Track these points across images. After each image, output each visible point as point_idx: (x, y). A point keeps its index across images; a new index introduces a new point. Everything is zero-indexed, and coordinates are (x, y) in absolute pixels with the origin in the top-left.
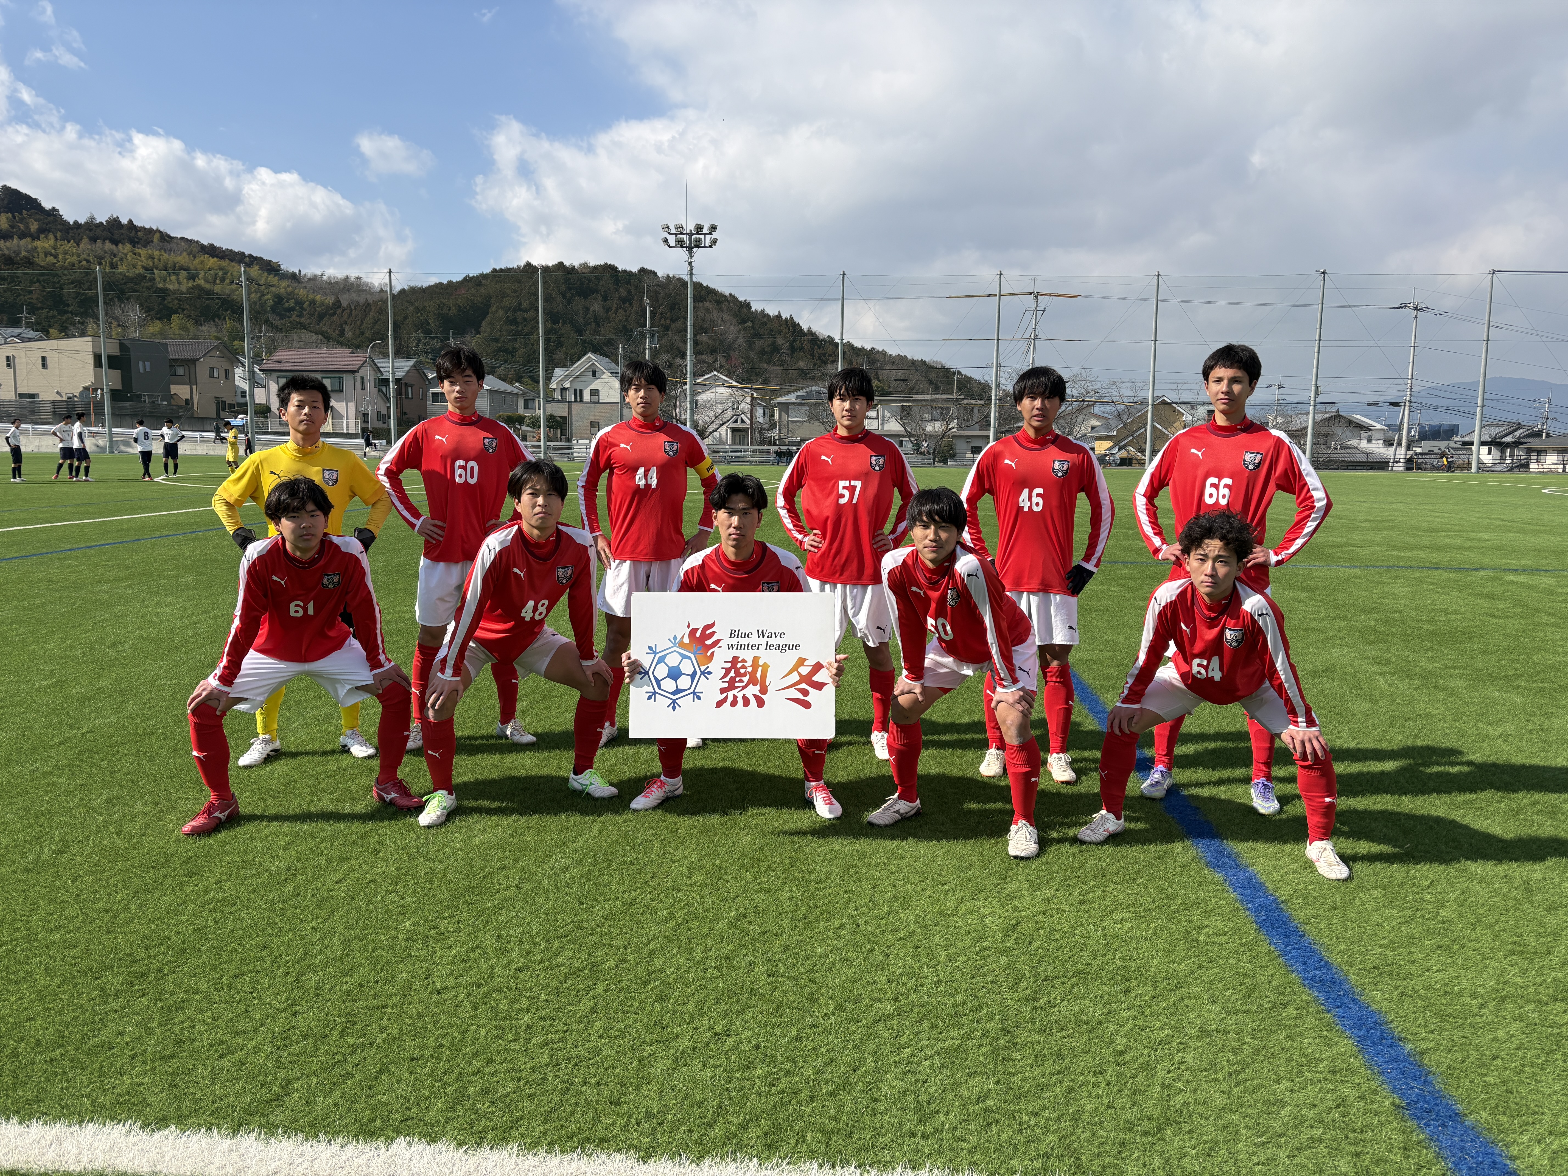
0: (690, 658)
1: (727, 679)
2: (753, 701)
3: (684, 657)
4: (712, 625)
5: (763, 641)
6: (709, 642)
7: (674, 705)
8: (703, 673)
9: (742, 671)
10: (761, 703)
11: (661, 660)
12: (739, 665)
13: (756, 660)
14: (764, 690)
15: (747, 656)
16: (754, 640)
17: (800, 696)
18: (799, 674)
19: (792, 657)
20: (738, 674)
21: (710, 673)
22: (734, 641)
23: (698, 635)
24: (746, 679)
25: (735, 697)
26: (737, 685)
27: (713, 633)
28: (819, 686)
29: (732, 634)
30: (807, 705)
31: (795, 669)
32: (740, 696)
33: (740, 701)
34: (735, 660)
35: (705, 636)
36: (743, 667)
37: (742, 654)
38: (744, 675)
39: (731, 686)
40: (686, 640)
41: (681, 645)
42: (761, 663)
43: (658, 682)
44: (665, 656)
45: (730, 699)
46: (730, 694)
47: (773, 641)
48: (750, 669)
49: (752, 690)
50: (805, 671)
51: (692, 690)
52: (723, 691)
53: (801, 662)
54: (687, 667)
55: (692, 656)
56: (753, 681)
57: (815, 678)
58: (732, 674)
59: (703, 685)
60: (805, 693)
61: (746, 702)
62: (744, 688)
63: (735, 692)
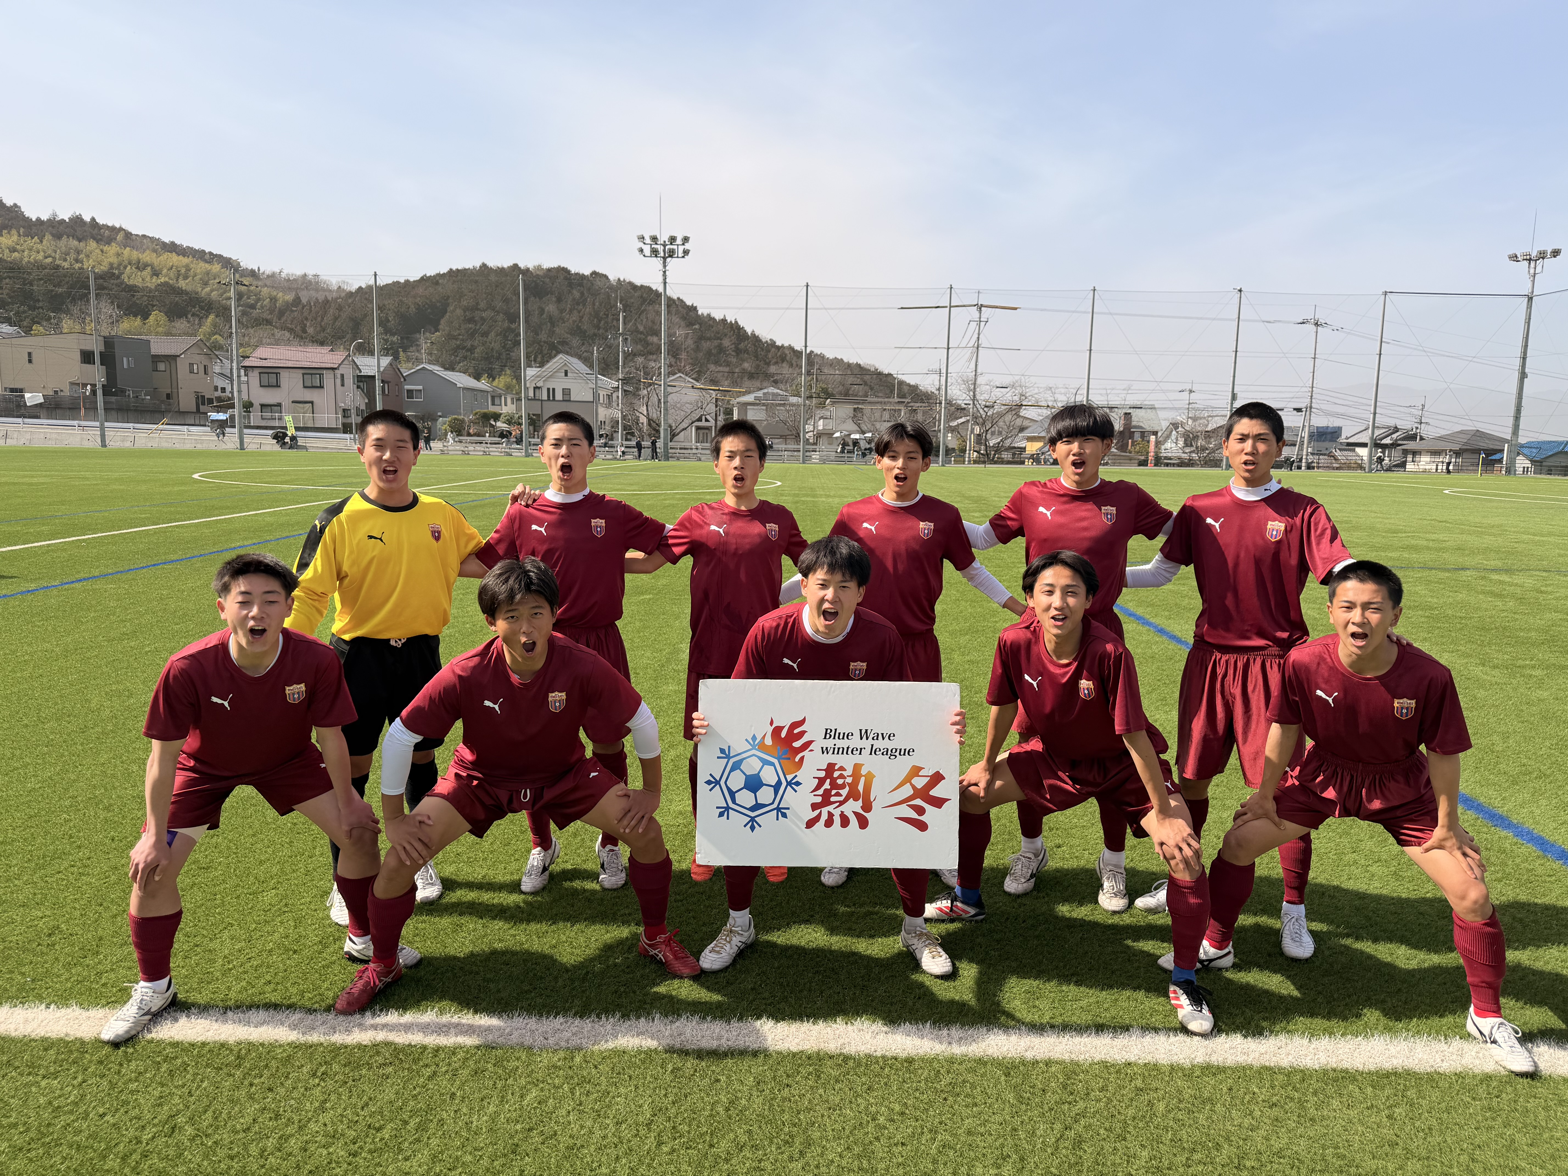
0: (773, 764)
1: (821, 792)
2: (853, 820)
3: (765, 762)
4: (803, 722)
5: (866, 744)
6: (797, 744)
7: (753, 824)
8: (789, 784)
9: (840, 782)
10: (863, 823)
11: (736, 766)
12: (836, 774)
13: (857, 767)
14: (867, 807)
15: (846, 762)
16: (855, 742)
17: (913, 815)
18: (913, 787)
19: (904, 765)
20: (834, 785)
21: (798, 784)
22: (830, 743)
23: (783, 734)
24: (844, 792)
25: (831, 815)
26: (833, 799)
27: (803, 733)
28: (938, 803)
29: (828, 734)
30: (922, 826)
31: (908, 780)
32: (837, 813)
33: (837, 820)
34: (830, 768)
35: (793, 736)
36: (841, 776)
37: (839, 760)
38: (843, 787)
39: (826, 801)
40: (769, 741)
41: (762, 747)
42: (864, 771)
43: (732, 794)
44: (741, 761)
45: (824, 817)
46: (825, 811)
47: (880, 744)
48: (849, 780)
49: (853, 807)
50: (920, 782)
51: (775, 806)
52: (814, 806)
53: (916, 771)
54: (769, 776)
55: (776, 761)
56: (853, 795)
57: (933, 793)
58: (827, 785)
59: (790, 798)
60: (920, 811)
61: (845, 822)
62: (842, 803)
63: (830, 808)
